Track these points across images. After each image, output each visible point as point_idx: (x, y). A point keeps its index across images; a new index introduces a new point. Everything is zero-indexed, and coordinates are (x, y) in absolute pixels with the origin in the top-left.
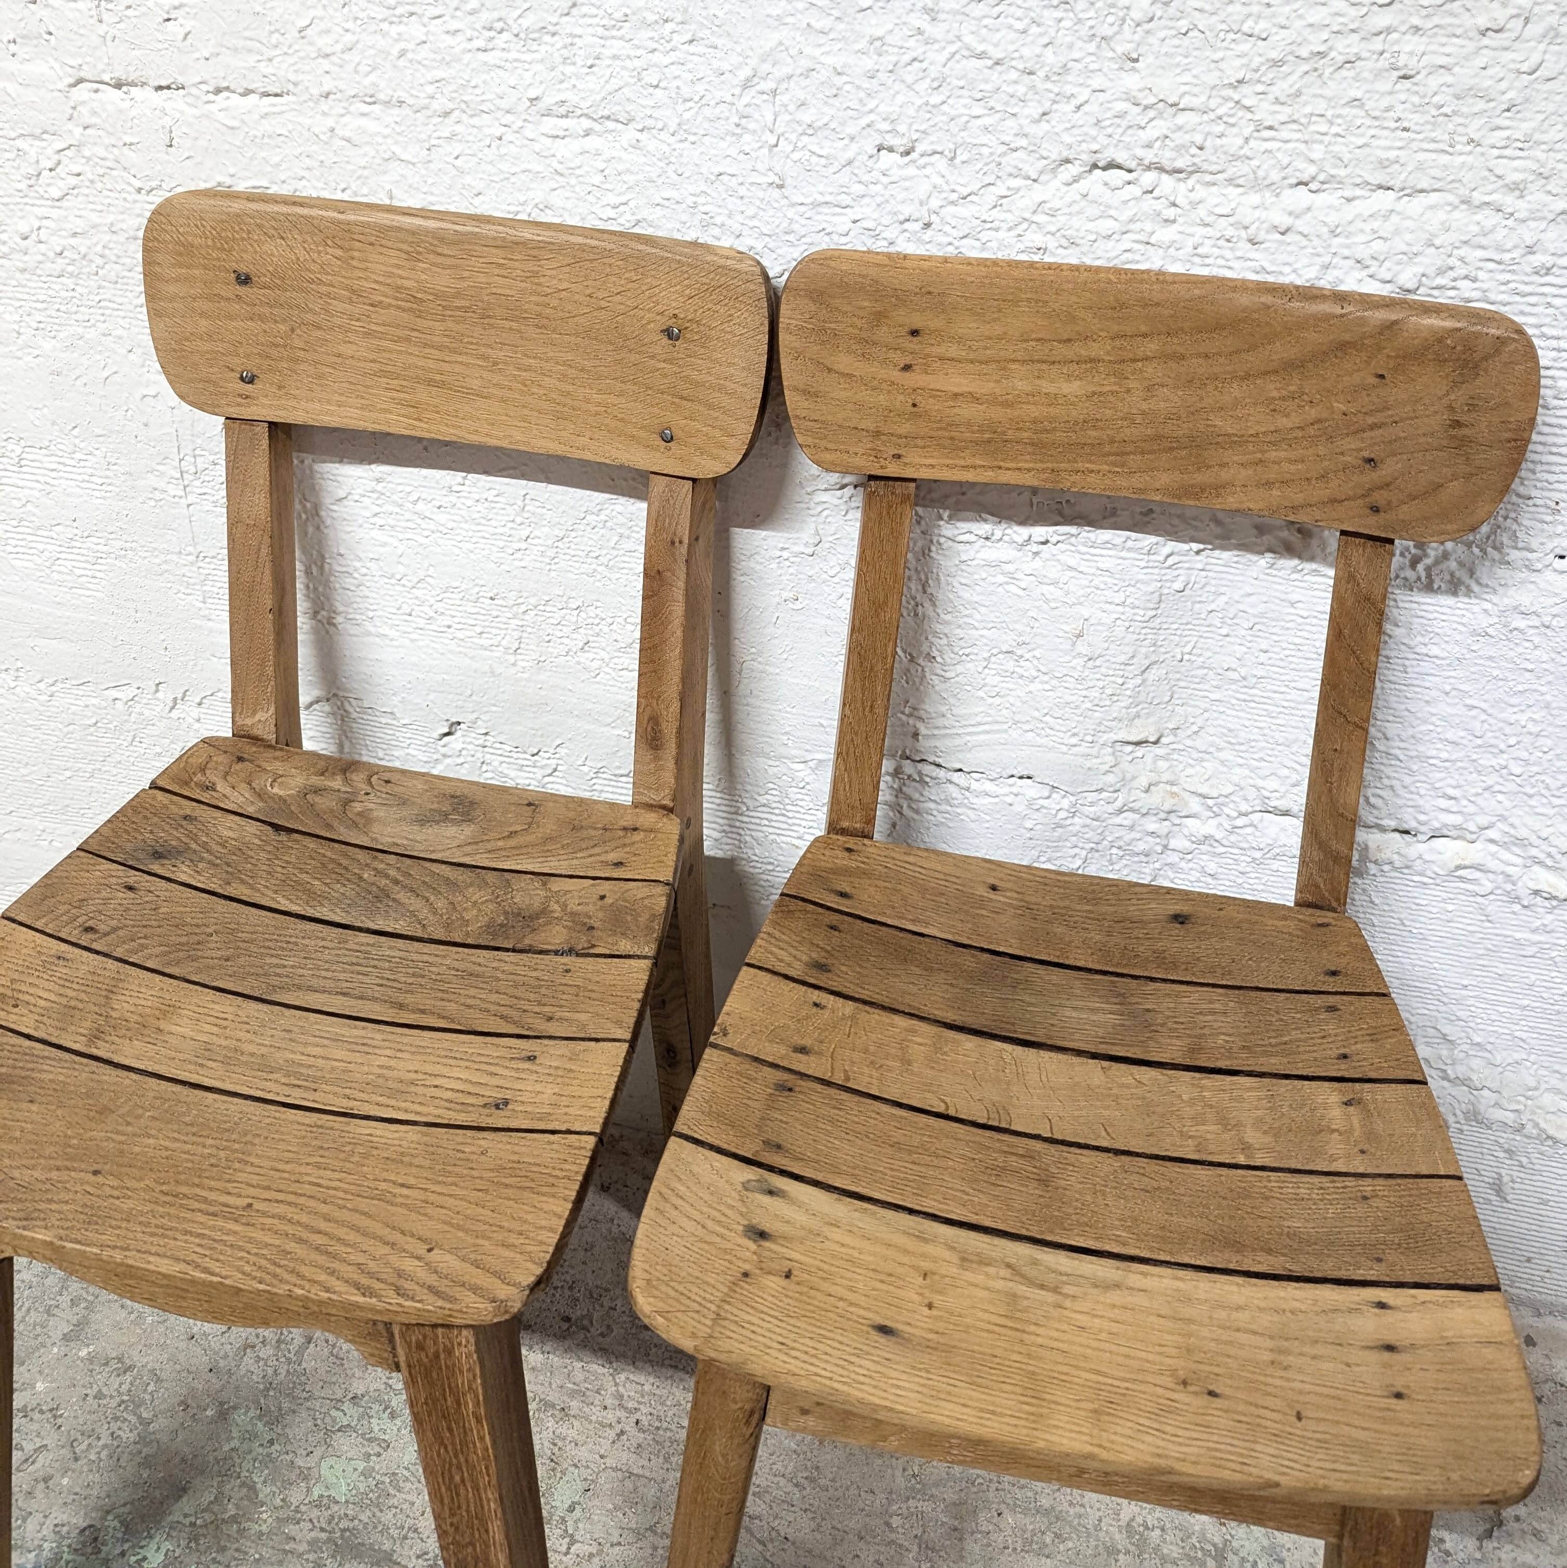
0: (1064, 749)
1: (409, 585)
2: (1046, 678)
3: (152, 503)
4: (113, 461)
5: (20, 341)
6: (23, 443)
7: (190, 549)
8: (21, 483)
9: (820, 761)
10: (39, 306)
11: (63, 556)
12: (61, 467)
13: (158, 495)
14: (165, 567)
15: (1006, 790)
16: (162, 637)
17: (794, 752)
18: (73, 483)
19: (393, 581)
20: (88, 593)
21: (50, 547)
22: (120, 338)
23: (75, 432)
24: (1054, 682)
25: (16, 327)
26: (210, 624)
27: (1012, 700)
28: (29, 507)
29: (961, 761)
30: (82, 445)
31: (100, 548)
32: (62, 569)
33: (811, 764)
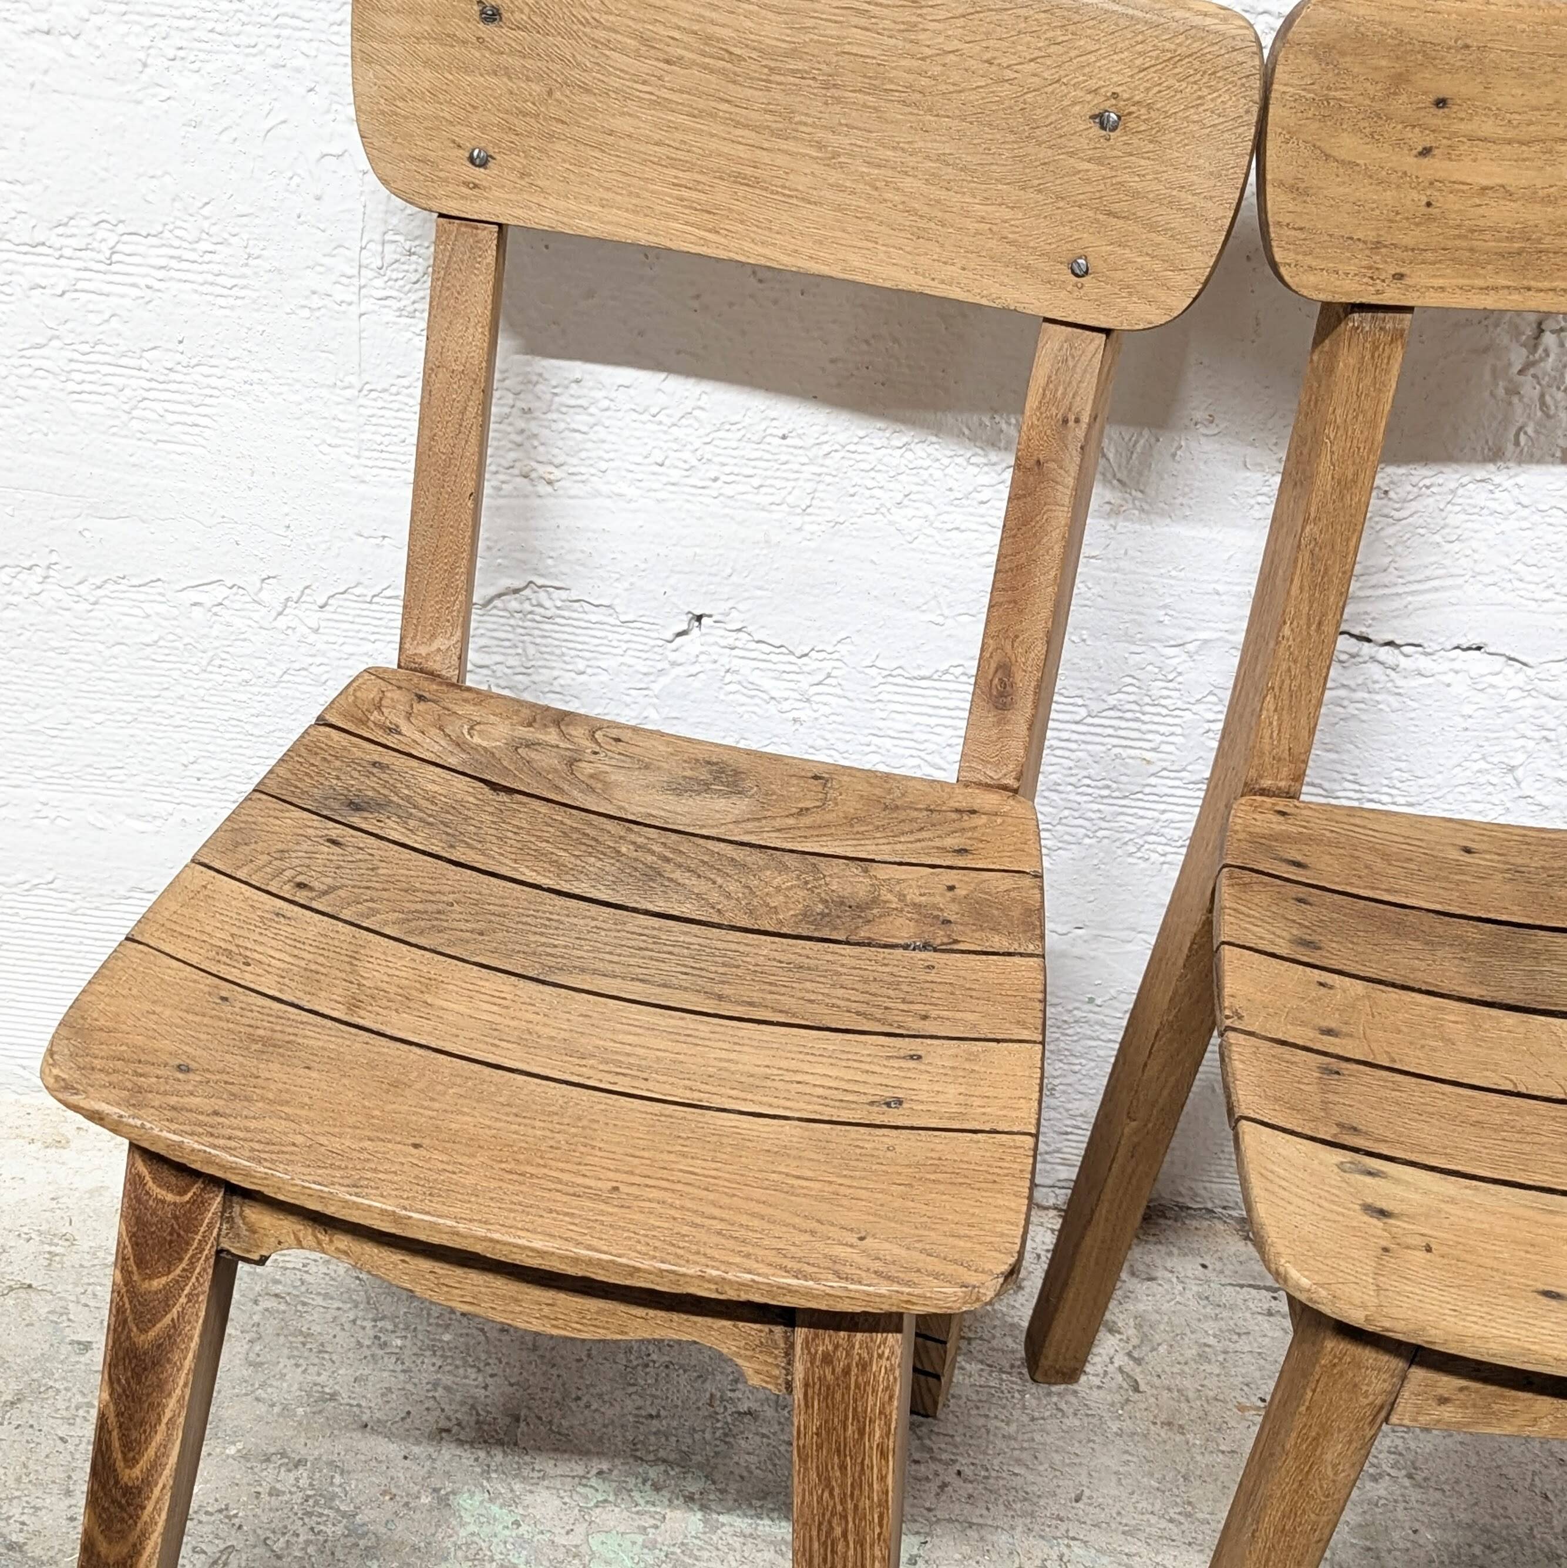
0: (1533, 605)
1: (668, 421)
2: (1525, 512)
3: (306, 313)
4: (256, 252)
5: (144, 77)
6: (121, 229)
7: (352, 379)
8: (106, 288)
9: (1206, 641)
10: (184, 24)
11: (151, 395)
12: (174, 263)
13: (316, 301)
14: (306, 407)
15: (1446, 666)
16: (286, 509)
17: (1170, 632)
18: (188, 286)
19: (646, 417)
20: (180, 448)
21: (133, 382)
22: (298, 70)
23: (206, 211)
24: (1537, 518)
25: (142, 55)
26: (362, 488)
27: (1475, 544)
28: (115, 323)
29: (1395, 630)
30: (214, 230)
31: (213, 382)
32: (148, 414)
33: (1191, 647)
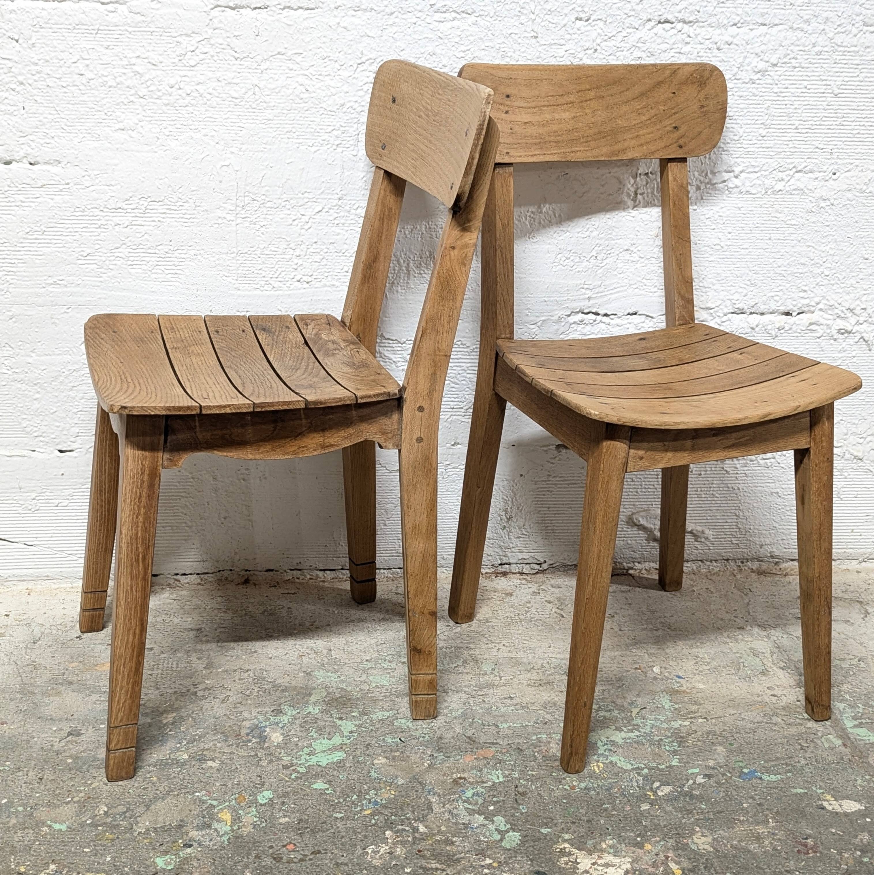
0: (651, 294)
1: (349, 255)
2: (642, 260)
3: (217, 226)
4: (198, 204)
5: (158, 143)
6: (149, 200)
7: (235, 250)
8: (143, 223)
9: (544, 321)
10: (172, 123)
11: (159, 263)
12: (168, 211)
13: (220, 221)
14: (217, 262)
15: (626, 322)
16: (210, 304)
17: (531, 319)
18: (174, 220)
19: (341, 254)
20: (170, 284)
21: (153, 259)
22: (213, 136)
23: (180, 190)
24: (646, 262)
25: (157, 135)
26: (239, 292)
27: (628, 274)
28: (146, 236)
29: (607, 309)
30: (183, 197)
31: (183, 256)
32: (158, 271)
33: (539, 324)
